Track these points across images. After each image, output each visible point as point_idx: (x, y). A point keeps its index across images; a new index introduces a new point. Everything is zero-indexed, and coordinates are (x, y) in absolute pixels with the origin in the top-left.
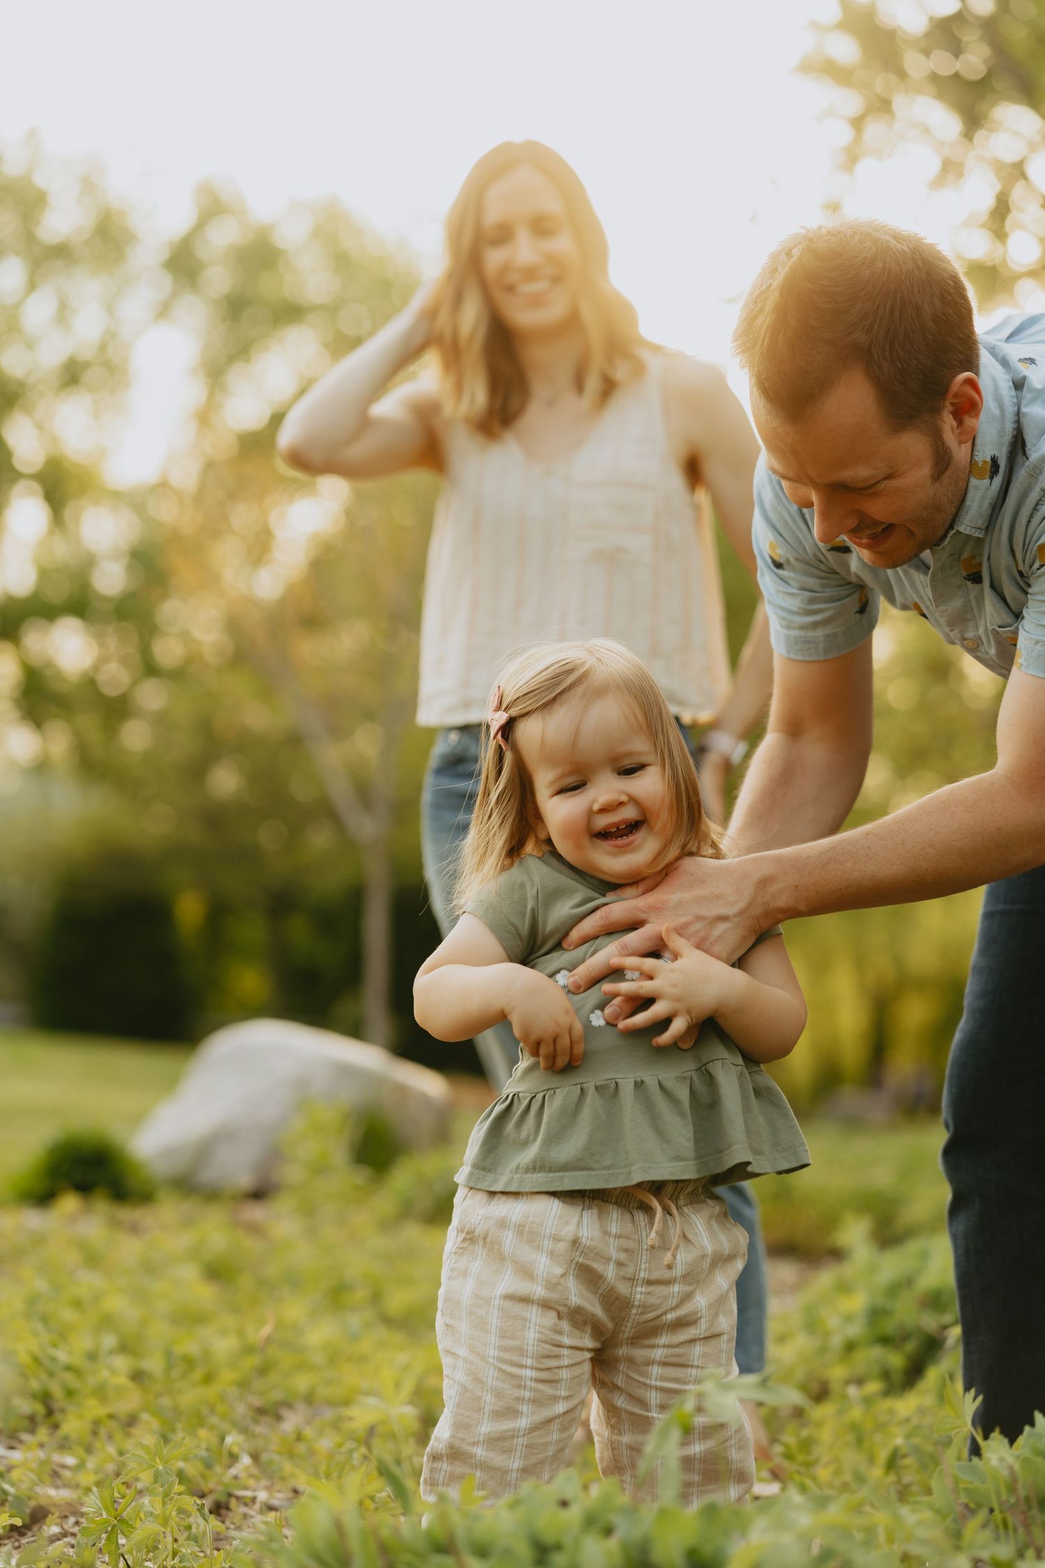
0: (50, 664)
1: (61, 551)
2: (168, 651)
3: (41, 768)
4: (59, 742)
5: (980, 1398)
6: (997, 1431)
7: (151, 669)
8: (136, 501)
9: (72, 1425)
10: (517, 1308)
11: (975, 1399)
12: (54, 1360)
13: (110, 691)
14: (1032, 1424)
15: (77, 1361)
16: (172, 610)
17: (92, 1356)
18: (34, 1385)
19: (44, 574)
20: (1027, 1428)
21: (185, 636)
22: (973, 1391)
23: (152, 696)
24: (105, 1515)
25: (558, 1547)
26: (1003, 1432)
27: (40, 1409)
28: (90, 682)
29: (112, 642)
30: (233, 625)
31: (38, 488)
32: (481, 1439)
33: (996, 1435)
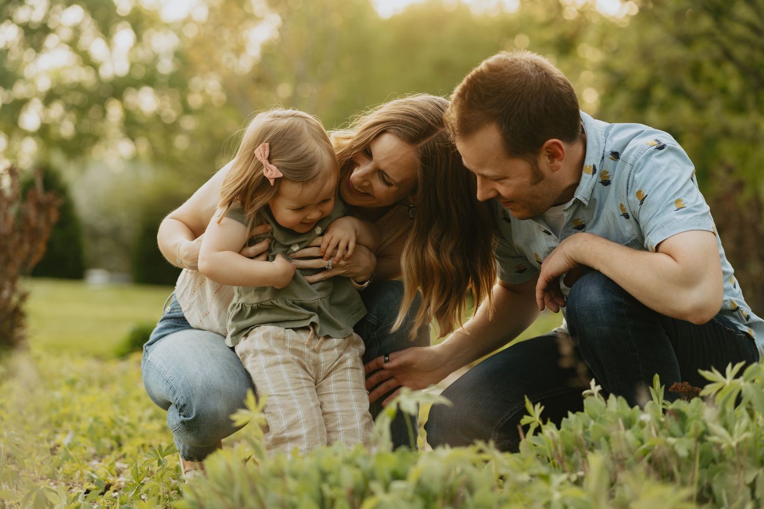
0: (138, 109)
1: (142, 54)
2: (195, 100)
3: (135, 159)
4: (143, 146)
5: (543, 407)
6: (549, 420)
7: (187, 110)
8: (178, 28)
9: (127, 448)
10: (274, 368)
11: (541, 407)
12: (122, 421)
13: (168, 121)
14: (567, 417)
15: (134, 421)
16: (196, 82)
17: (140, 419)
18: (113, 433)
19: (132, 65)
20: (564, 419)
21: (203, 92)
22: (539, 404)
23: (189, 123)
24: (135, 482)
25: (330, 473)
26: (552, 421)
27: (115, 443)
28: (157, 117)
29: (167, 98)
30: (226, 86)
31: (127, 24)
32: (285, 428)
33: (549, 423)
